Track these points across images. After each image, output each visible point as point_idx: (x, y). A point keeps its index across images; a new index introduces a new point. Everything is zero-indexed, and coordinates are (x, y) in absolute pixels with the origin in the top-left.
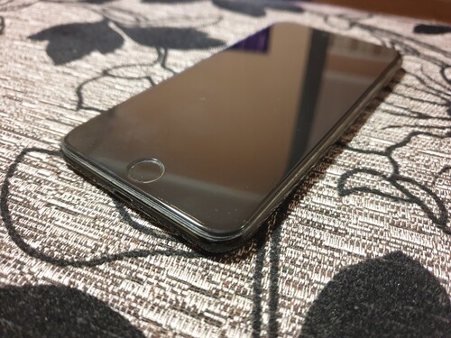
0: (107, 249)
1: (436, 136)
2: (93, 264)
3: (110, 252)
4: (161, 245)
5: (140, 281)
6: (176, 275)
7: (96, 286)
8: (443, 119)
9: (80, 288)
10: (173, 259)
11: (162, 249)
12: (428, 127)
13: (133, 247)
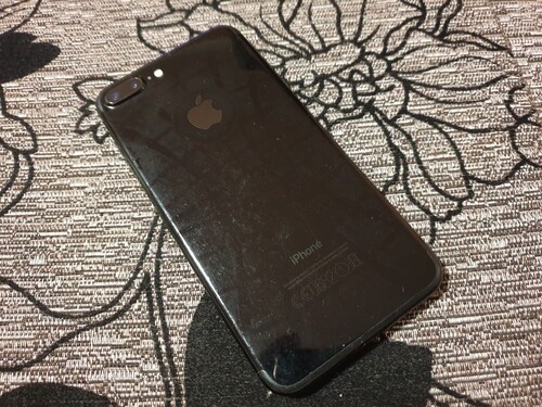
0: (44, 342)
2: (40, 359)
3: (48, 344)
4: (80, 323)
5: (77, 357)
6: (99, 342)
7: (49, 375)
9: (40, 380)
10: (93, 332)
11: (83, 326)
13: (62, 333)
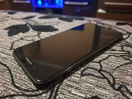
1: (116, 56)
8: (120, 51)
10: (23, 97)
12: (115, 54)
13: (12, 93)
